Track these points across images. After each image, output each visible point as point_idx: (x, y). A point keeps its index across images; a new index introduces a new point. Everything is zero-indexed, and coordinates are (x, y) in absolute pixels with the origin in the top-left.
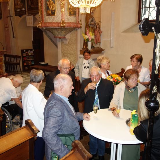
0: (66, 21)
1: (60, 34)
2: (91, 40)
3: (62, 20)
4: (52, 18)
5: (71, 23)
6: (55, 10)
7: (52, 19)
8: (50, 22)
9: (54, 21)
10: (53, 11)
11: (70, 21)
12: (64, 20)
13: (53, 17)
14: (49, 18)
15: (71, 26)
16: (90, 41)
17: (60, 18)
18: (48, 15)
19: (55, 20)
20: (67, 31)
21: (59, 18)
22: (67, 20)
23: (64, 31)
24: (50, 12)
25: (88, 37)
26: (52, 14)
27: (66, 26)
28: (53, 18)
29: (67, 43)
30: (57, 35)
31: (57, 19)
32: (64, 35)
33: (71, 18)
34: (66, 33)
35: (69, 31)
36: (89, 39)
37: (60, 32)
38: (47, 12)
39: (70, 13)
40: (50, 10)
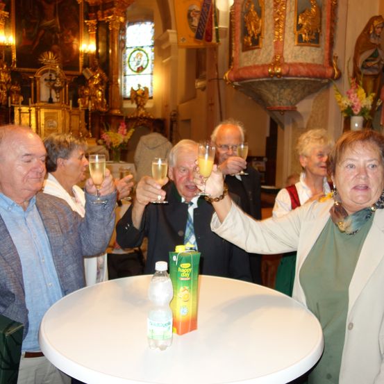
0: (288, 59)
1: (278, 98)
2: (359, 110)
3: (275, 57)
4: (254, 56)
5: (301, 64)
6: (260, 34)
7: (252, 59)
8: (248, 65)
9: (257, 63)
10: (256, 37)
11: (300, 60)
12: (282, 57)
13: (256, 51)
14: (247, 56)
15: (300, 73)
16: (356, 113)
17: (272, 54)
18: (246, 48)
19: (259, 58)
20: (296, 89)
21: (269, 54)
22: (290, 57)
23: (285, 89)
24: (249, 39)
25: (348, 104)
26: (252, 45)
27: (284, 72)
28: (256, 54)
29: (305, 126)
31: (264, 56)
32: (290, 101)
33: (302, 51)
34: (295, 97)
35: (303, 89)
36: (353, 109)
37: (276, 93)
38: (243, 41)
39: (300, 39)
40: (249, 35)
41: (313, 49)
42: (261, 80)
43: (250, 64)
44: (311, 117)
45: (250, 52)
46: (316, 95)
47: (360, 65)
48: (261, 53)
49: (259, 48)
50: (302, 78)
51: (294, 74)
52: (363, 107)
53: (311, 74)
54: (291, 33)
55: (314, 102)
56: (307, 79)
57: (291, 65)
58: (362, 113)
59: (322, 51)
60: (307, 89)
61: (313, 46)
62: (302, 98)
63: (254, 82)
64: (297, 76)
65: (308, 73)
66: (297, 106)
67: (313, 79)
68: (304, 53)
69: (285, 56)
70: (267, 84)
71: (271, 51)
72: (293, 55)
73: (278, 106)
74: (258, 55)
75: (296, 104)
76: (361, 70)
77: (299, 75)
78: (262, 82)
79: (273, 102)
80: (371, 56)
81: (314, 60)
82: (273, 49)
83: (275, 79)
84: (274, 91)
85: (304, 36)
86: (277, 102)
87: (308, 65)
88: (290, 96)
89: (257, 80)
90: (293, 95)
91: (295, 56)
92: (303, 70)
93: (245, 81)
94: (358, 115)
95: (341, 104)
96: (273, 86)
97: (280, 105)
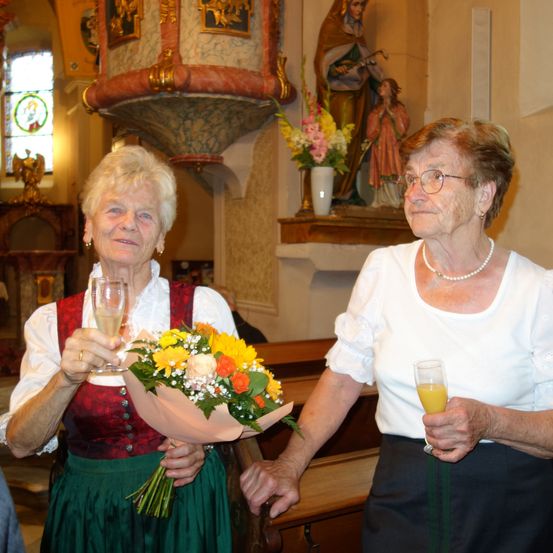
0: (189, 58)
1: (184, 140)
2: (323, 155)
3: (164, 53)
4: (128, 54)
5: (214, 68)
6: (135, 12)
7: (125, 61)
8: (119, 73)
9: (133, 68)
10: (129, 19)
11: (212, 61)
13: (131, 45)
14: (117, 56)
16: (319, 160)
17: (159, 48)
18: (115, 41)
19: (137, 58)
20: (215, 121)
21: (153, 49)
22: (192, 53)
23: (192, 120)
24: (119, 22)
25: (302, 142)
26: (124, 34)
28: (131, 51)
29: (243, 195)
30: (175, 147)
31: (146, 52)
32: (207, 145)
33: (216, 44)
34: (216, 136)
35: (228, 119)
36: (312, 152)
37: (178, 129)
38: (109, 28)
39: (209, 20)
40: (118, 16)
41: (237, 40)
42: (142, 99)
43: (123, 70)
44: (252, 176)
45: (121, 48)
46: (258, 134)
47: (325, 74)
48: (140, 49)
49: (135, 38)
50: (217, 96)
51: (200, 87)
52: (330, 147)
53: (233, 86)
54: (193, 9)
55: (255, 149)
56: (228, 97)
57: (194, 69)
58: (331, 160)
59: (256, 46)
60: (235, 123)
61: (238, 35)
62: (231, 141)
63: (131, 105)
64: (207, 92)
65: (227, 84)
66: (223, 155)
67: (240, 98)
68: (219, 47)
69: (183, 53)
70: (156, 108)
71: (157, 43)
72: (199, 50)
73: (187, 154)
74: (134, 51)
75: (220, 151)
76: (327, 81)
77: (210, 89)
78: (145, 105)
79: (176, 146)
80: (346, 57)
81: (239, 61)
82: (160, 40)
83: (166, 96)
84: (173, 125)
85: (217, 14)
86: (184, 148)
87: (226, 70)
88: (206, 134)
89: (135, 100)
90: (211, 133)
91: (203, 54)
92: (217, 80)
93: (117, 105)
94: (321, 164)
95: (291, 145)
96: (167, 112)
97: (189, 152)
